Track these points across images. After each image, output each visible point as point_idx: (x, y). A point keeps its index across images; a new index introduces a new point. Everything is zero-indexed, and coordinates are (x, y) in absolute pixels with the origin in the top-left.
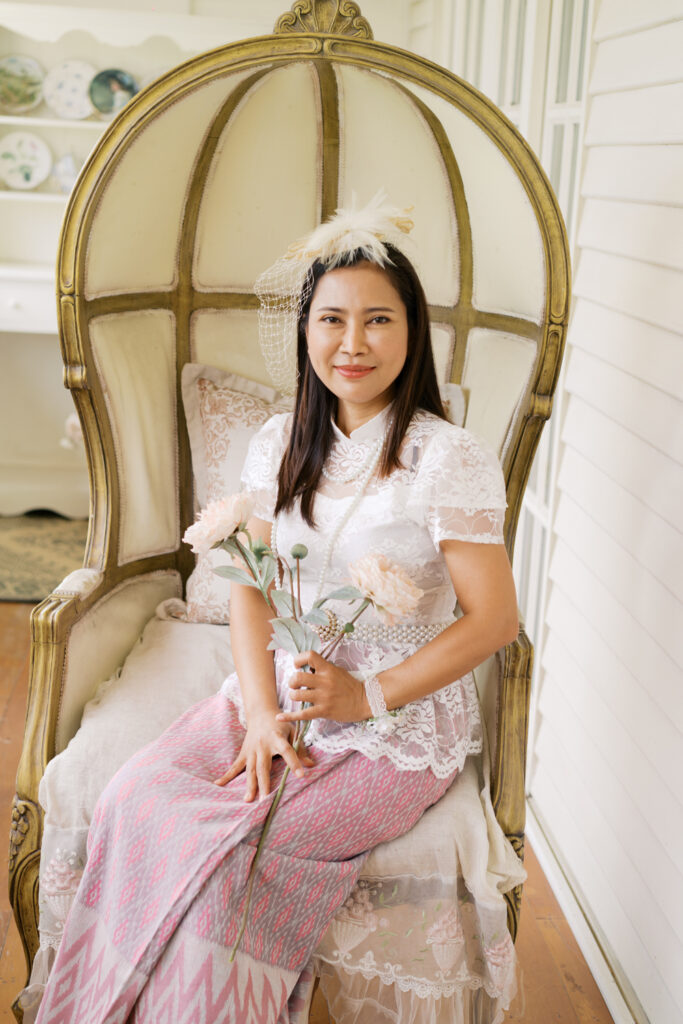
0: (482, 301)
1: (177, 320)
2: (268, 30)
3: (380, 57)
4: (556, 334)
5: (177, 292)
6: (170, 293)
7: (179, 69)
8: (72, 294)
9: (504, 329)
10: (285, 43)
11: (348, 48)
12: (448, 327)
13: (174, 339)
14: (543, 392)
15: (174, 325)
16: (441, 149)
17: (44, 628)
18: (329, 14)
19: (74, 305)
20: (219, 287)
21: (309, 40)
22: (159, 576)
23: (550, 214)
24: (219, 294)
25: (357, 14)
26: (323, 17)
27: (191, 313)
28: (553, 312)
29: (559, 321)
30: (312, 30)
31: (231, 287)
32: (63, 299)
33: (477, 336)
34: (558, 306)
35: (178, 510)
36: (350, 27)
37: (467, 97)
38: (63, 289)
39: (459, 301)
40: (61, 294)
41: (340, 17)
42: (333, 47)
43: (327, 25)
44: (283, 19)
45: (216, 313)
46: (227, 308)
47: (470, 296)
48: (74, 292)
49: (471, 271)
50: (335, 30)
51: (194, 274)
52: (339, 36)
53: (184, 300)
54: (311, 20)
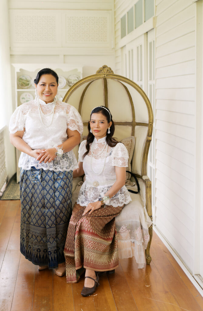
0: (137, 120)
2: (95, 73)
3: (115, 77)
4: (151, 125)
9: (142, 125)
10: (98, 75)
11: (109, 76)
12: (131, 126)
14: (150, 135)
18: (106, 70)
21: (102, 75)
23: (148, 103)
25: (111, 70)
26: (105, 70)
29: (151, 122)
30: (103, 73)
33: (137, 127)
34: (151, 120)
36: (110, 72)
37: (132, 83)
39: (133, 121)
41: (108, 70)
42: (107, 76)
43: (105, 72)
44: (97, 71)
47: (135, 120)
49: (135, 115)
52: (108, 74)
54: (102, 71)
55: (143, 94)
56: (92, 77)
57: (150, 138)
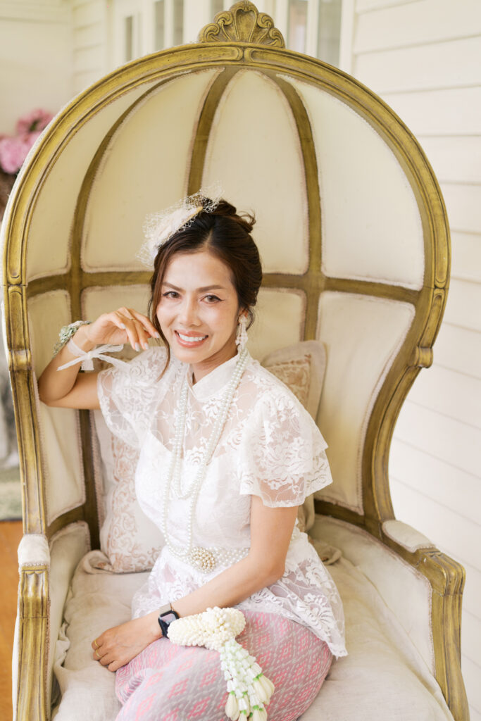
0: (333, 267)
1: (71, 299)
3: (292, 64)
4: (440, 297)
5: (70, 274)
6: (65, 275)
7: (115, 74)
8: (19, 285)
9: (356, 291)
10: (210, 51)
11: (265, 55)
12: (299, 291)
13: (70, 316)
14: (425, 344)
15: (69, 303)
16: (301, 143)
17: (33, 604)
18: (247, 26)
19: (21, 294)
20: (102, 267)
21: (233, 48)
22: (73, 528)
24: (102, 274)
25: (272, 26)
26: (243, 28)
27: (81, 291)
28: (437, 278)
29: (441, 285)
30: (234, 39)
31: (112, 266)
32: (11, 289)
33: (328, 300)
34: (441, 273)
35: (82, 467)
36: (267, 37)
37: (365, 99)
38: (11, 280)
39: (308, 269)
40: (8, 284)
41: (259, 28)
42: (252, 54)
43: (246, 36)
44: (207, 31)
45: (101, 290)
46: (109, 285)
47: (319, 264)
48: (21, 283)
49: (320, 244)
50: (253, 40)
51: (83, 257)
52: (258, 45)
53: (75, 280)
54: (233, 31)
55: (414, 153)
56: (184, 57)
57: (425, 357)
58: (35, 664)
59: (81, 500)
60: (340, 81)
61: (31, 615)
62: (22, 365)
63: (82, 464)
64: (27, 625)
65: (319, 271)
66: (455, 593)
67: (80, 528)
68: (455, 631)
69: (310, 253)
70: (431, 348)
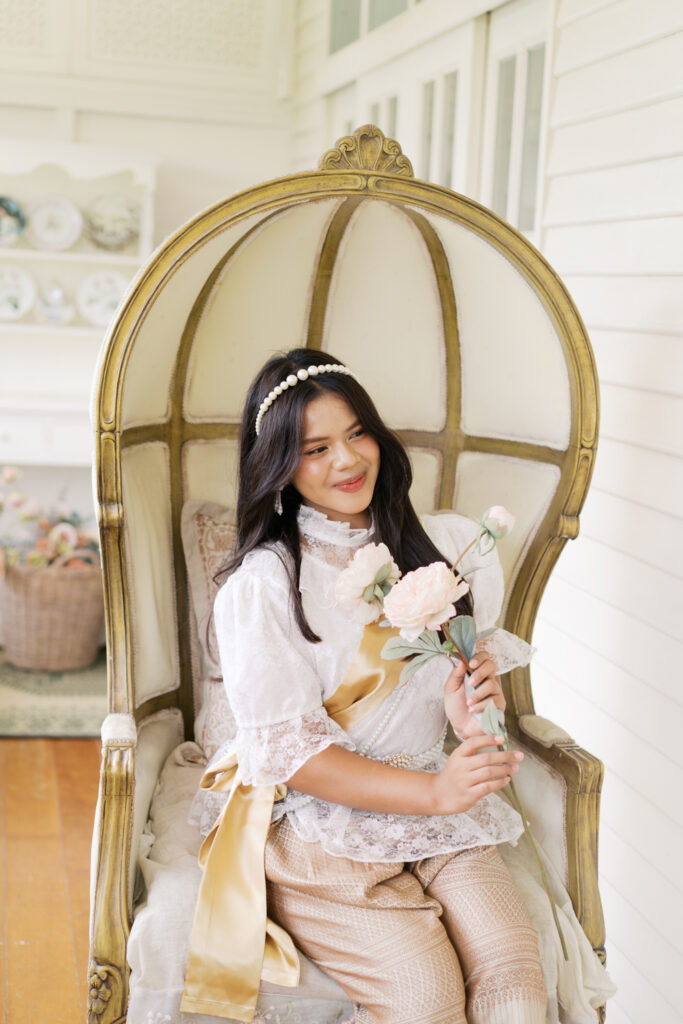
0: (473, 424)
1: (171, 452)
2: (313, 166)
3: (421, 194)
4: (587, 458)
5: (170, 424)
6: (164, 425)
7: (225, 203)
8: (112, 431)
9: (499, 452)
10: (330, 179)
11: (391, 185)
12: (435, 452)
13: (169, 472)
14: (570, 511)
15: (168, 458)
16: (438, 281)
17: (117, 780)
18: (372, 152)
19: (115, 442)
20: (207, 417)
21: (356, 177)
22: (164, 715)
23: (580, 344)
24: (207, 425)
25: (400, 153)
26: (367, 154)
27: (183, 444)
28: (583, 436)
29: (589, 445)
30: (357, 167)
31: (219, 417)
32: (103, 436)
33: (467, 461)
34: (589, 431)
35: (177, 646)
36: (394, 165)
38: (104, 425)
39: (446, 426)
40: (101, 430)
41: (385, 155)
42: (377, 184)
43: (371, 163)
44: (328, 156)
45: (205, 444)
46: (214, 438)
47: (458, 420)
48: (115, 428)
49: (459, 397)
50: (379, 167)
51: (185, 404)
52: (383, 173)
53: (176, 431)
54: (356, 158)
55: (558, 295)
56: (300, 186)
57: (570, 527)
58: (117, 847)
59: (175, 684)
60: (476, 214)
61: (114, 793)
62: (113, 520)
63: (177, 642)
64: (110, 804)
65: (458, 428)
66: (592, 791)
67: (173, 716)
68: (591, 835)
69: (448, 407)
70: (578, 516)
